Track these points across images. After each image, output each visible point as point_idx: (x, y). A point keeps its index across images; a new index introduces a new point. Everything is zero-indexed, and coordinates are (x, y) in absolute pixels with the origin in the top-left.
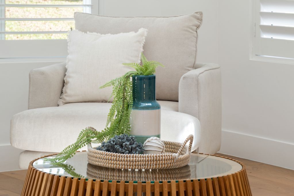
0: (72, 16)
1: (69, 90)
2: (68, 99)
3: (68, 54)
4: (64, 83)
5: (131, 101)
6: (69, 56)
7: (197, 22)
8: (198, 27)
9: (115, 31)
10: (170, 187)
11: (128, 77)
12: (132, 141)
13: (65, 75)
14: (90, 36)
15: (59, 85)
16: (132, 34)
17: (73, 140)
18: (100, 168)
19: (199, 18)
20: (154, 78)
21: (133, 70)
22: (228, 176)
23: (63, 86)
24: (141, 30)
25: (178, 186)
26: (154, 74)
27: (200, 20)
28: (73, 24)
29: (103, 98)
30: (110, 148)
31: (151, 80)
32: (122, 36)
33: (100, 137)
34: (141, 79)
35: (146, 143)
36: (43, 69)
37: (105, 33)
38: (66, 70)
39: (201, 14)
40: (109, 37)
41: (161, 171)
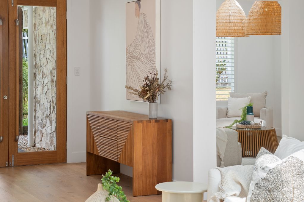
0: (229, 93)
1: (229, 114)
2: (228, 116)
3: (228, 104)
4: (227, 112)
5: (247, 113)
6: (228, 105)
7: (265, 94)
8: (266, 96)
9: (241, 97)
10: (256, 131)
11: (245, 107)
12: (247, 122)
13: (227, 110)
14: (234, 99)
15: (226, 112)
16: (247, 98)
17: (232, 123)
18: (239, 128)
19: (266, 93)
20: (252, 107)
21: (247, 105)
22: (270, 130)
23: (227, 113)
24: (249, 97)
25: (258, 131)
26: (253, 106)
27: (267, 94)
28: (229, 95)
29: (239, 116)
30: (242, 124)
31: (251, 108)
32: (243, 98)
33: (239, 122)
34: (249, 107)
35: (250, 123)
36: (221, 108)
37: (239, 98)
38: (227, 108)
39: (267, 92)
40: (240, 99)
41: (255, 129)
